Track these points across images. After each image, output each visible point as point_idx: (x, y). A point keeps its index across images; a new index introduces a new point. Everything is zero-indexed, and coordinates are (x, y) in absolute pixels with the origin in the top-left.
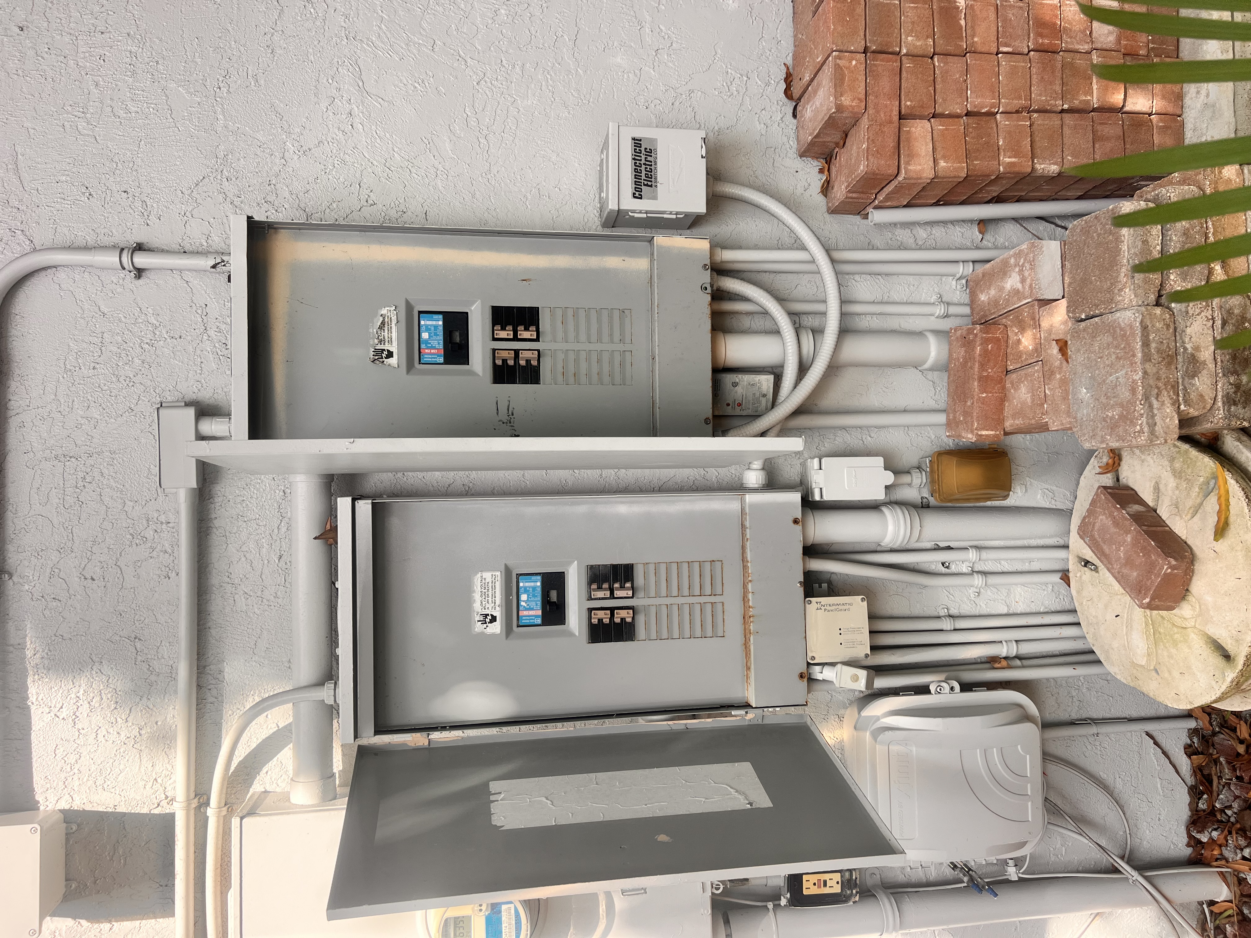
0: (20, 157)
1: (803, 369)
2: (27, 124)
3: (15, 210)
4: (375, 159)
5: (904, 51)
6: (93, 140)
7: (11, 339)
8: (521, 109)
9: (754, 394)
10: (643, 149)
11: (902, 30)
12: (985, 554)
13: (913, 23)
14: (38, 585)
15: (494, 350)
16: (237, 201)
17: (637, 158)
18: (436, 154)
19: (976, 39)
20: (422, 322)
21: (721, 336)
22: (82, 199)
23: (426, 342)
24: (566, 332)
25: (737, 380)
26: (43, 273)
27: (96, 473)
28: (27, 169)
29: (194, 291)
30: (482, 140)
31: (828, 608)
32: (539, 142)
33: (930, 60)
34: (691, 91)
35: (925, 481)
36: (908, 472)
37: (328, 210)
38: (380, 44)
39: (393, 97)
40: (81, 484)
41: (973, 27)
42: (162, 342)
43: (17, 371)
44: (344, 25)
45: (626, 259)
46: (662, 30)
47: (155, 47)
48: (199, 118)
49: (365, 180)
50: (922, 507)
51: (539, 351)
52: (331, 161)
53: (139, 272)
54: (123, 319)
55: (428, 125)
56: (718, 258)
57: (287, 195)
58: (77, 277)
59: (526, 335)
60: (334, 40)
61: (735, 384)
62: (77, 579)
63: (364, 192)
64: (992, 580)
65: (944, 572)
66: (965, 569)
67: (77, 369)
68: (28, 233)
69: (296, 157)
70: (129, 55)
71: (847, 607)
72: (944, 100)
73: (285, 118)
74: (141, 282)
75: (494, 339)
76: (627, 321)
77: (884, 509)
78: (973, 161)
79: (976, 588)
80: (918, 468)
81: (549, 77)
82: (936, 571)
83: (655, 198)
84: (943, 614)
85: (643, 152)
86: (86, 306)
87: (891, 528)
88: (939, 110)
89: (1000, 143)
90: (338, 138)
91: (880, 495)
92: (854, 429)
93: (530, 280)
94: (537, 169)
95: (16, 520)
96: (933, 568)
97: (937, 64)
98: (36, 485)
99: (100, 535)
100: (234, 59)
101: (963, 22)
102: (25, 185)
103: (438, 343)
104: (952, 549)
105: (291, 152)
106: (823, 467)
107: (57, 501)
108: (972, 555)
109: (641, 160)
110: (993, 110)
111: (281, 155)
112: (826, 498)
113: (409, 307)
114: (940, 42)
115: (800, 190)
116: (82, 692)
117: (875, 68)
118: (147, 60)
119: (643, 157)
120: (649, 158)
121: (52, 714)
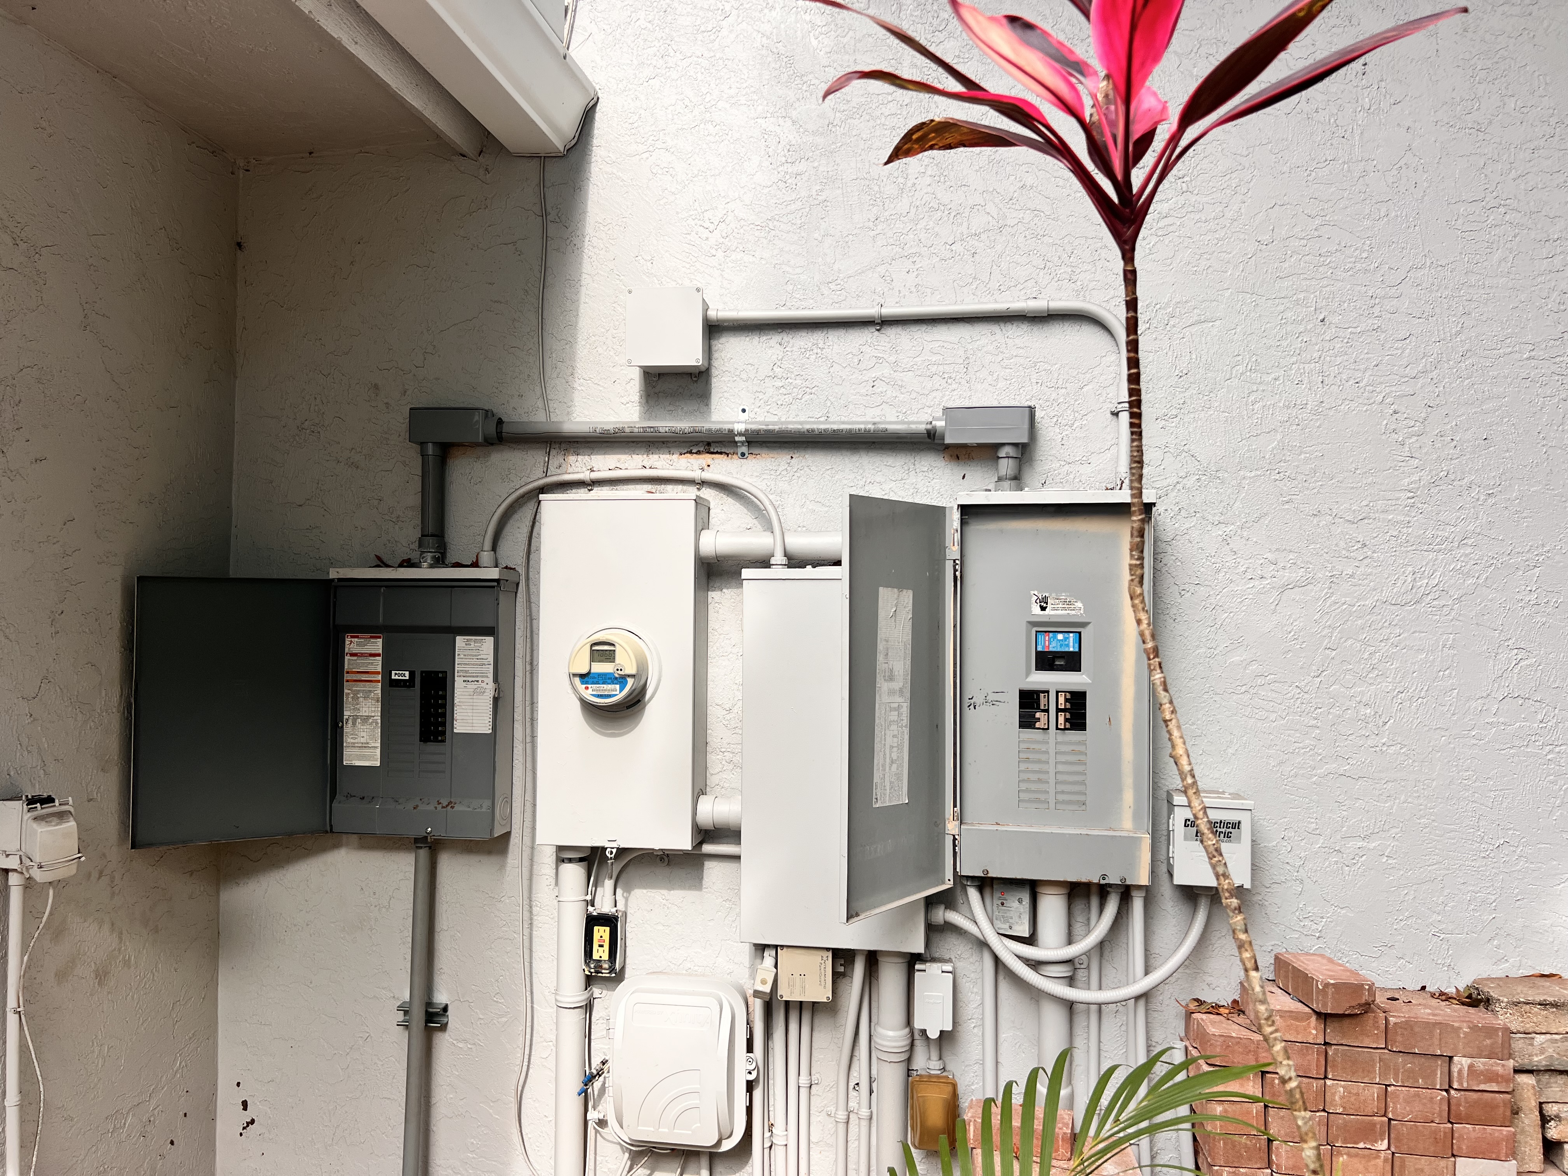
0: (1211, 324)
1: (1035, 965)
2: (1239, 329)
3: (1166, 322)
4: (1222, 597)
5: (1329, 1082)
6: (1227, 377)
7: (1061, 323)
8: (1275, 724)
9: (1011, 918)
10: (1230, 830)
11: (1350, 1083)
12: (864, 1123)
13: (1358, 1094)
14: (871, 348)
15: (1048, 692)
16: (1179, 486)
17: (1222, 824)
18: (1228, 649)
19: (1345, 1157)
20: (1071, 635)
21: (1064, 891)
22: (1177, 371)
23: (1055, 637)
24: (1064, 753)
25: (1024, 903)
26: (1113, 343)
27: (954, 386)
28: (1201, 330)
29: (1102, 454)
30: (1244, 689)
31: (823, 966)
32: (1245, 738)
33: (1322, 1108)
34: (1302, 881)
35: (932, 1072)
36: (940, 1059)
37: (1174, 558)
38: (1328, 604)
39: (1280, 613)
40: (946, 376)
41: (1357, 1155)
42: (1058, 431)
43: (1035, 329)
44: (1343, 574)
45: (1131, 810)
46: (1362, 857)
47: (1312, 423)
48: (1251, 457)
49: (1202, 588)
50: (909, 1070)
51: (1048, 729)
52: (1218, 560)
53: (1116, 414)
54: (1078, 402)
55: (1255, 642)
56: (1134, 893)
57: (1187, 525)
58: (1111, 369)
59: (1061, 720)
60: (1329, 565)
61: (1020, 901)
62: (873, 376)
63: (1192, 588)
64: (842, 1127)
65: (850, 1084)
66: (852, 1104)
67: (1037, 371)
68: (1147, 332)
69: (1220, 533)
70: (1303, 403)
71: (823, 983)
72: (1282, 1118)
73: (1255, 524)
74: (1109, 415)
75: (1057, 692)
76: (1075, 807)
77: (907, 1030)
78: (1223, 1139)
79: (835, 1113)
80: (944, 1068)
81: (1308, 749)
82: (851, 1077)
83: (1186, 839)
84: (813, 1079)
85: (1228, 830)
86: (1088, 375)
87: (891, 1033)
88: (1271, 1111)
89: (1241, 1170)
90: (1240, 567)
91: (918, 1024)
92: (981, 1012)
93: (1110, 724)
94: (1219, 735)
95: (920, 332)
96: (854, 1073)
97: (1318, 1114)
98: (946, 345)
99: (906, 390)
100: (1306, 484)
101: (1361, 1145)
102: (1187, 329)
103: (1054, 647)
104: (871, 1095)
105: (1225, 529)
106: (944, 974)
107: (934, 360)
108: (864, 1112)
109: (1220, 827)
110: (1275, 1166)
111: (1221, 521)
112: (917, 974)
113: (1084, 625)
114: (1340, 1120)
115: (1208, 979)
116: (791, 381)
117: (1310, 1052)
118: (1300, 417)
119: (1223, 830)
120: (1222, 835)
121: (776, 361)
